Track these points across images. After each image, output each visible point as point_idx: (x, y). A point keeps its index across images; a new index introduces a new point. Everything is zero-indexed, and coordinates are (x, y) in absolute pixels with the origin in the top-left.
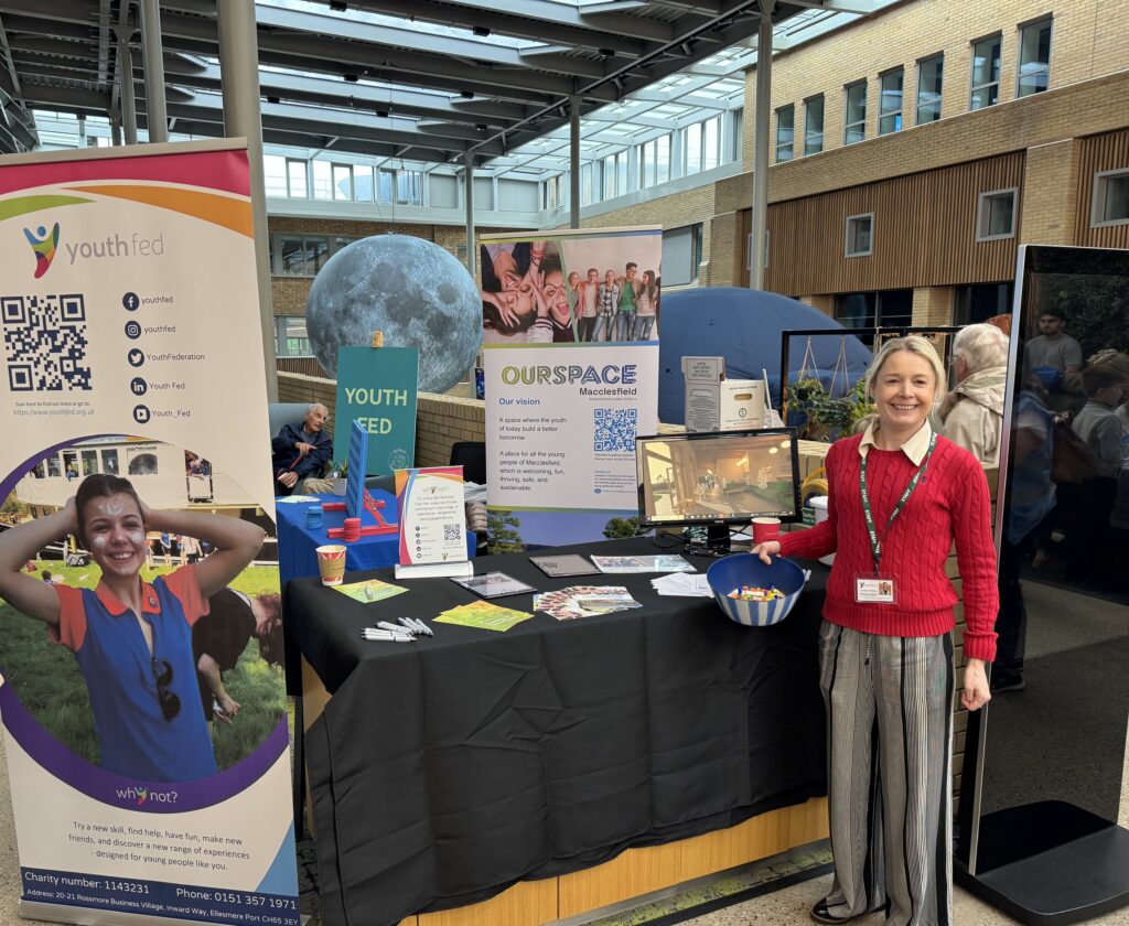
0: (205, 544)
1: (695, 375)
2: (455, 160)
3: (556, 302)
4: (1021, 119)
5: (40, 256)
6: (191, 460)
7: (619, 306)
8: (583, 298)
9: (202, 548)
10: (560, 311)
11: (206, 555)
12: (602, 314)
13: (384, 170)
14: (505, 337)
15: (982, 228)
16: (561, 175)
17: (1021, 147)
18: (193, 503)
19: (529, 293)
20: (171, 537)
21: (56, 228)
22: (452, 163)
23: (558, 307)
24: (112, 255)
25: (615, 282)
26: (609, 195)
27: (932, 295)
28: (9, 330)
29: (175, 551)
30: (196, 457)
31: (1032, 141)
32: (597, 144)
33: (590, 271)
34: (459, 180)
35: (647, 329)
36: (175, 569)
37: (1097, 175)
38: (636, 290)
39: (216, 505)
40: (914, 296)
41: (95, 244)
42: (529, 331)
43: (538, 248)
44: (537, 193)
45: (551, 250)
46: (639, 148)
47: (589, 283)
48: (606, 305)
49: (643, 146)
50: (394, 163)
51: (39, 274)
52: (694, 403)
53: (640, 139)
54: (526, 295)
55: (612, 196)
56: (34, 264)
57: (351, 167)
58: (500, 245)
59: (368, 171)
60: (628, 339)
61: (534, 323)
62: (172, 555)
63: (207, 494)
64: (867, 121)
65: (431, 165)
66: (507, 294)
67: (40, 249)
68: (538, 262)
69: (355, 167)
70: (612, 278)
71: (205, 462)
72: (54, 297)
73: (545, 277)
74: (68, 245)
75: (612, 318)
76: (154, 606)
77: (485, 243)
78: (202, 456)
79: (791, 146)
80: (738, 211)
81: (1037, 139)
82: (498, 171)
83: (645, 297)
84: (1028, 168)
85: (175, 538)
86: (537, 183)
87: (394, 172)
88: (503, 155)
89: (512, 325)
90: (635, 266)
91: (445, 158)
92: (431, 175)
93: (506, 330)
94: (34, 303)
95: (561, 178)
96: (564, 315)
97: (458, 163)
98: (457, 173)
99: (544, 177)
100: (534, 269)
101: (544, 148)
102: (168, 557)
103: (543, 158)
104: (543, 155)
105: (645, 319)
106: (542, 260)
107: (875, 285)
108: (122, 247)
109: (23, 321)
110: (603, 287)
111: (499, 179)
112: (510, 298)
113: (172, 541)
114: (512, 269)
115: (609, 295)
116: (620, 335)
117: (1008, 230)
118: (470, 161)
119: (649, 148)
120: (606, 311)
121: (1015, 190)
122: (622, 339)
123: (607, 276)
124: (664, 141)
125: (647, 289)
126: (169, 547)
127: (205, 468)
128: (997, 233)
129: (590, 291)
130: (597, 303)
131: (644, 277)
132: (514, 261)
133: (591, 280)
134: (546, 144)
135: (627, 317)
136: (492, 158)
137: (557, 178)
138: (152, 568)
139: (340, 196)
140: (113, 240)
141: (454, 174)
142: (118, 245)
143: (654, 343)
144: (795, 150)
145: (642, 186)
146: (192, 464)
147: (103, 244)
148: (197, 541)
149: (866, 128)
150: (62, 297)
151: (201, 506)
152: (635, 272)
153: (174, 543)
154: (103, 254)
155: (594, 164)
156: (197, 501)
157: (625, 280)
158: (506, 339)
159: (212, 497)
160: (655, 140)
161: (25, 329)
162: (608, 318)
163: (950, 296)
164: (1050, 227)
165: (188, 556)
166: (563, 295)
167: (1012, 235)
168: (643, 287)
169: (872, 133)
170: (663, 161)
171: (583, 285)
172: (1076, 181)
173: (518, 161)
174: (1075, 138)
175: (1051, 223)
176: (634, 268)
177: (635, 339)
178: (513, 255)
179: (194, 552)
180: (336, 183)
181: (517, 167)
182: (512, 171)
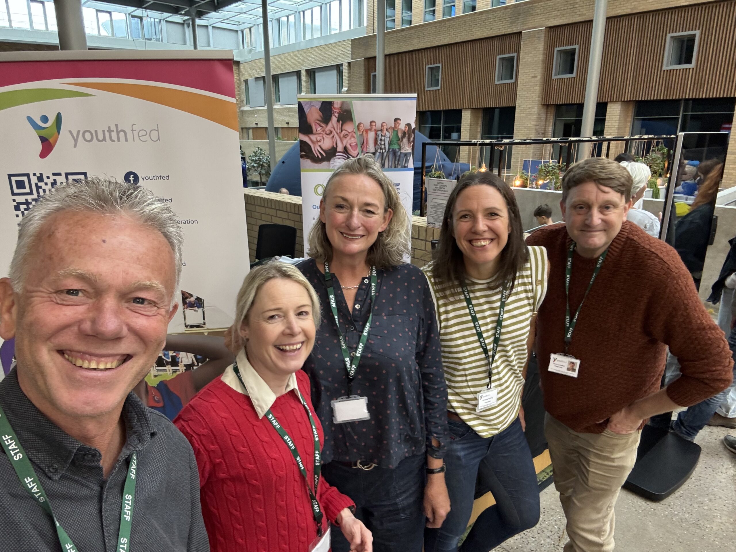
0: (199, 357)
1: (434, 190)
2: (183, 12)
3: (349, 142)
4: (519, 14)
5: (43, 140)
6: (187, 298)
7: (389, 146)
8: (367, 139)
9: (197, 360)
10: (352, 148)
11: (200, 364)
12: (379, 151)
13: (133, 16)
14: (315, 164)
15: (498, 76)
16: (253, 27)
17: (519, 31)
18: (188, 329)
19: (331, 136)
20: (171, 353)
21: (59, 117)
22: (181, 14)
23: (351, 145)
24: (113, 141)
25: (387, 130)
26: (284, 43)
27: (472, 113)
28: (17, 201)
29: (174, 362)
30: (191, 296)
31: (525, 27)
32: (275, 9)
33: (371, 122)
34: (186, 26)
35: (407, 161)
36: (175, 375)
37: (556, 49)
38: (400, 135)
39: (208, 329)
40: (463, 114)
41: (96, 131)
42: (332, 160)
43: (337, 105)
44: (238, 38)
45: (345, 107)
46: (302, 13)
47: (371, 130)
48: (381, 144)
49: (304, 12)
50: (139, 12)
51: (44, 154)
52: (434, 207)
53: (301, 8)
54: (328, 136)
55: (286, 43)
56: (38, 146)
57: (110, 13)
58: (311, 102)
59: (122, 16)
60: (395, 167)
61: (335, 156)
62: (172, 366)
63: (200, 321)
64: (436, 8)
65: (166, 15)
66: (316, 136)
67: (43, 133)
68: (337, 115)
69: (113, 13)
70: (385, 127)
71: (198, 299)
72: (60, 174)
73: (342, 125)
74: (70, 132)
75: (385, 154)
76: (158, 402)
77: (301, 100)
78: (195, 295)
79: (394, 20)
80: (365, 59)
81: (527, 27)
82: (212, 21)
83: (405, 140)
84: (522, 43)
85: (174, 354)
86: (237, 31)
87: (141, 18)
88: (215, 11)
89: (320, 157)
90: (400, 120)
91: (176, 11)
92: (167, 21)
93: (316, 160)
94: (40, 179)
95: (252, 29)
96: (354, 150)
97: (185, 15)
98: (184, 21)
99: (242, 27)
100: (334, 119)
101: (242, 9)
102: (169, 368)
103: (241, 15)
104: (241, 13)
105: (406, 155)
106: (339, 113)
107: (441, 107)
108: (122, 134)
109: (31, 193)
110: (379, 133)
111: (213, 27)
112: (319, 139)
113: (172, 356)
114: (320, 119)
115: (383, 138)
116: (390, 165)
117: (512, 78)
118: (194, 14)
119: (308, 13)
120: (381, 149)
121: (515, 55)
122: (391, 167)
123: (382, 126)
124: (317, 10)
125: (407, 135)
126: (170, 360)
127: (199, 303)
128: (506, 79)
129: (371, 135)
130: (376, 143)
131: (406, 127)
132: (321, 114)
133: (372, 128)
134: (243, 6)
135: (394, 153)
136: (208, 13)
137: (250, 29)
138: (155, 376)
139: (103, 33)
140: (113, 128)
141: (182, 22)
142: (118, 133)
143: (410, 170)
144: (396, 23)
145: (304, 39)
146: (188, 300)
147: (104, 131)
148: (192, 355)
149: (436, 12)
150: (67, 175)
151: (195, 330)
152: (400, 124)
153: (173, 358)
154: (104, 139)
155: (274, 21)
156: (192, 327)
157: (393, 129)
158: (316, 166)
159: (204, 324)
160: (311, 9)
161: (33, 200)
162: (383, 153)
163: (481, 115)
164: (533, 77)
165: (185, 365)
166: (354, 137)
167: (513, 81)
168: (404, 133)
169: (439, 16)
170: (317, 22)
171: (367, 131)
172: (545, 52)
173: (224, 15)
174: (546, 28)
175: (533, 75)
176: (399, 121)
177: (399, 167)
178: (320, 109)
179: (190, 362)
180: (100, 24)
181: (224, 20)
182: (221, 22)
